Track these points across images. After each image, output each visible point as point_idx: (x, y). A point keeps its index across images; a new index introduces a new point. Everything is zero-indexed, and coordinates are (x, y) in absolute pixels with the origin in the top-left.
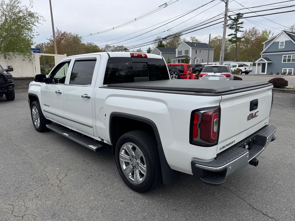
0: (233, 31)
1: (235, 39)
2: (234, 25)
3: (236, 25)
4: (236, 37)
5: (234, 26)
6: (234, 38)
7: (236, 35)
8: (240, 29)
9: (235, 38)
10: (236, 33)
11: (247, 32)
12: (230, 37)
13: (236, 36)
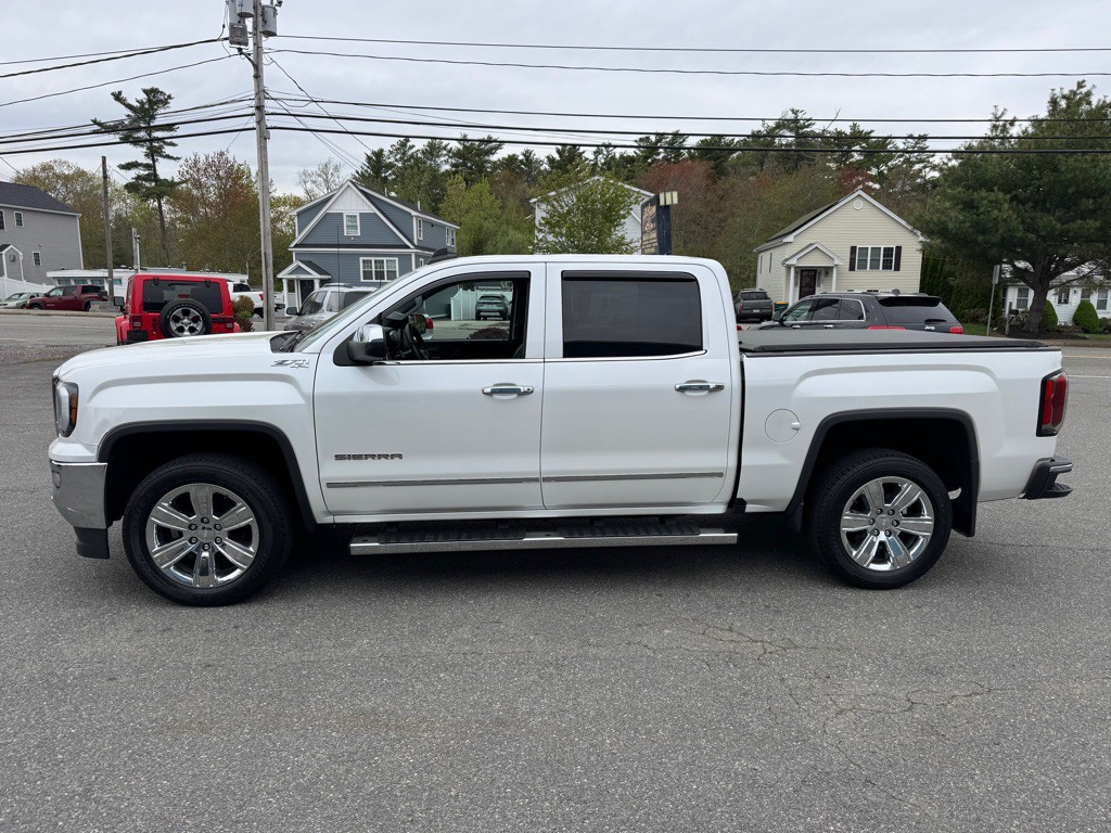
0: (138, 154)
1: (153, 184)
2: (139, 129)
3: (150, 129)
4: (153, 177)
5: (142, 134)
6: (146, 178)
7: (155, 170)
8: (168, 150)
9: (151, 181)
10: (151, 162)
11: (201, 165)
12: (130, 175)
13: (155, 175)
